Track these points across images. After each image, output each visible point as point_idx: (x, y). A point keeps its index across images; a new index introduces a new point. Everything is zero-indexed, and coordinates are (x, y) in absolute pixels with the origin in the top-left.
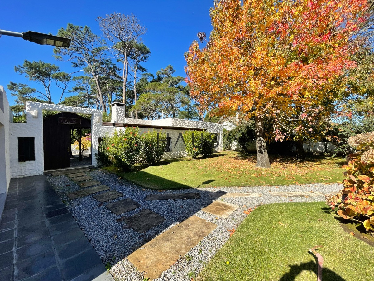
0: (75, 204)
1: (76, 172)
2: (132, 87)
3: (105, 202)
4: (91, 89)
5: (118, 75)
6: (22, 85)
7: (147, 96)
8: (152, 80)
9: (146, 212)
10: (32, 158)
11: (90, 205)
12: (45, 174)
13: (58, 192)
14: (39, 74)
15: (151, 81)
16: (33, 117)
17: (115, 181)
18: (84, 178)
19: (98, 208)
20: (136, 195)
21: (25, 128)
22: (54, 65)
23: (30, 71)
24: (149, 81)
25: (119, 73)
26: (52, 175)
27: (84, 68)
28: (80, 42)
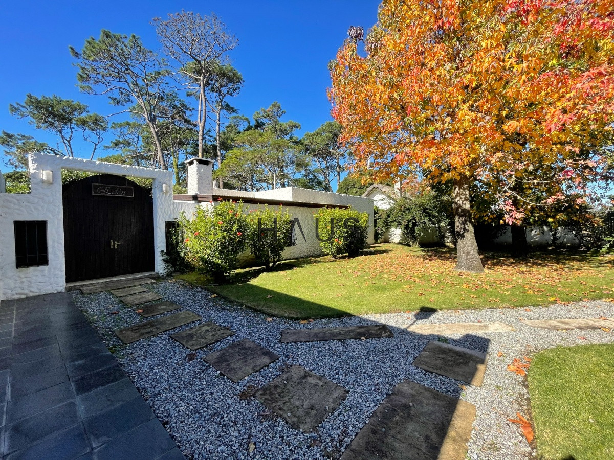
0: (135, 355)
1: (126, 286)
2: (212, 139)
3: (200, 348)
4: (143, 144)
5: (189, 118)
6: (24, 136)
7: (239, 154)
8: (246, 127)
9: (296, 372)
10: (43, 260)
11: (170, 358)
12: (69, 290)
13: (97, 327)
14: (53, 118)
15: (245, 129)
16: (43, 182)
17: (205, 301)
18: (144, 298)
19: (188, 364)
20: (258, 331)
21: (27, 204)
22: (78, 102)
23: (36, 113)
24: (241, 129)
25: (191, 116)
26: (82, 293)
27: (131, 108)
28: (124, 62)
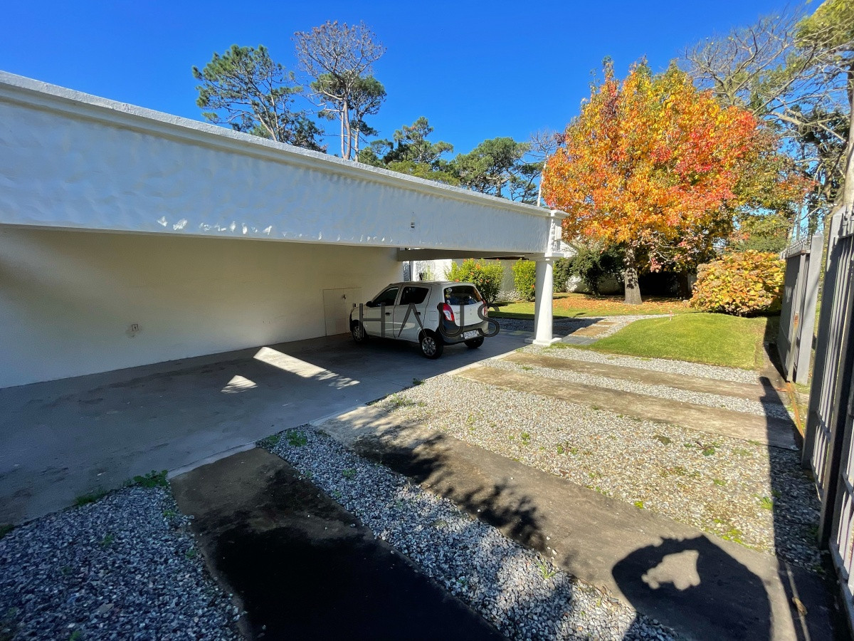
5: (318, 144)
25: (321, 141)
